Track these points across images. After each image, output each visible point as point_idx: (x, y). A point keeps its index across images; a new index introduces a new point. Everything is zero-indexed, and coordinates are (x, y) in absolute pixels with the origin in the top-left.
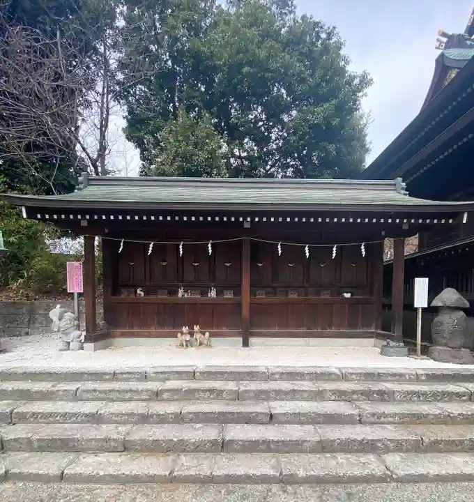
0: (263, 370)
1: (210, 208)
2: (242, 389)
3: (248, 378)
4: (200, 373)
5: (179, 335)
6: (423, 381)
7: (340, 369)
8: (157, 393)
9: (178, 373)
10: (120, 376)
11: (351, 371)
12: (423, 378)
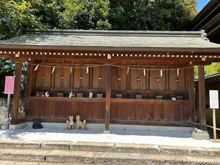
0: (112, 145)
1: (91, 49)
2: (96, 157)
3: (102, 150)
4: (73, 146)
5: (67, 121)
6: (212, 156)
7: (159, 146)
8: (45, 157)
9: (60, 145)
10: (26, 146)
11: (166, 148)
12: (212, 154)
